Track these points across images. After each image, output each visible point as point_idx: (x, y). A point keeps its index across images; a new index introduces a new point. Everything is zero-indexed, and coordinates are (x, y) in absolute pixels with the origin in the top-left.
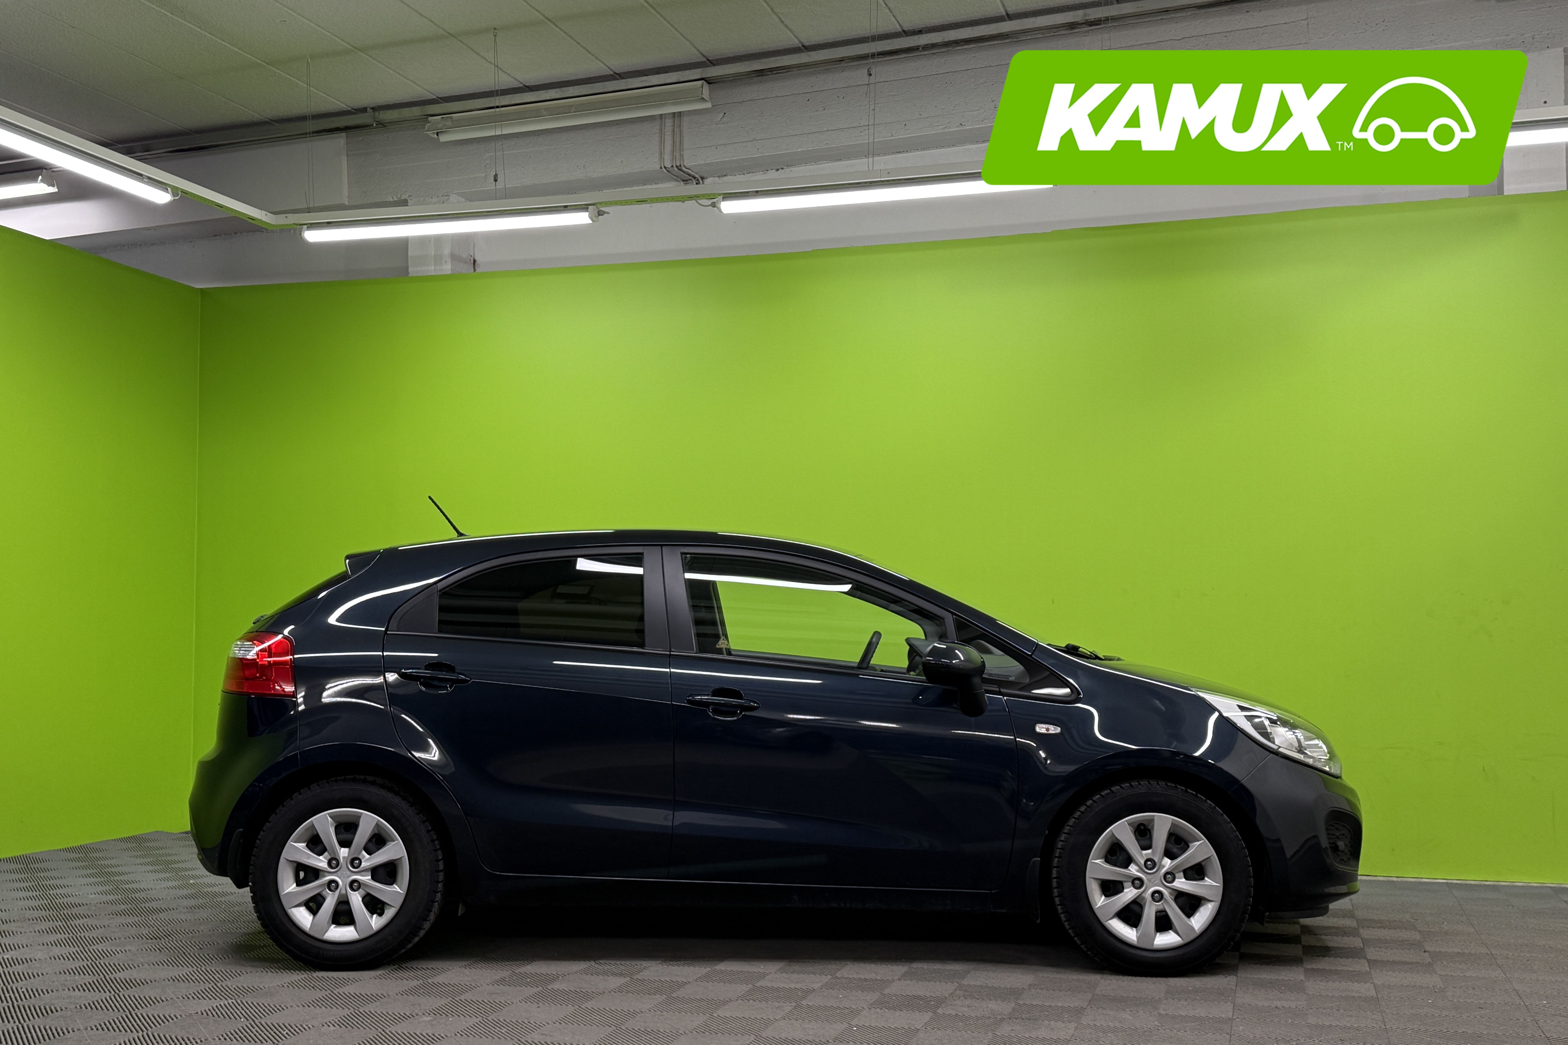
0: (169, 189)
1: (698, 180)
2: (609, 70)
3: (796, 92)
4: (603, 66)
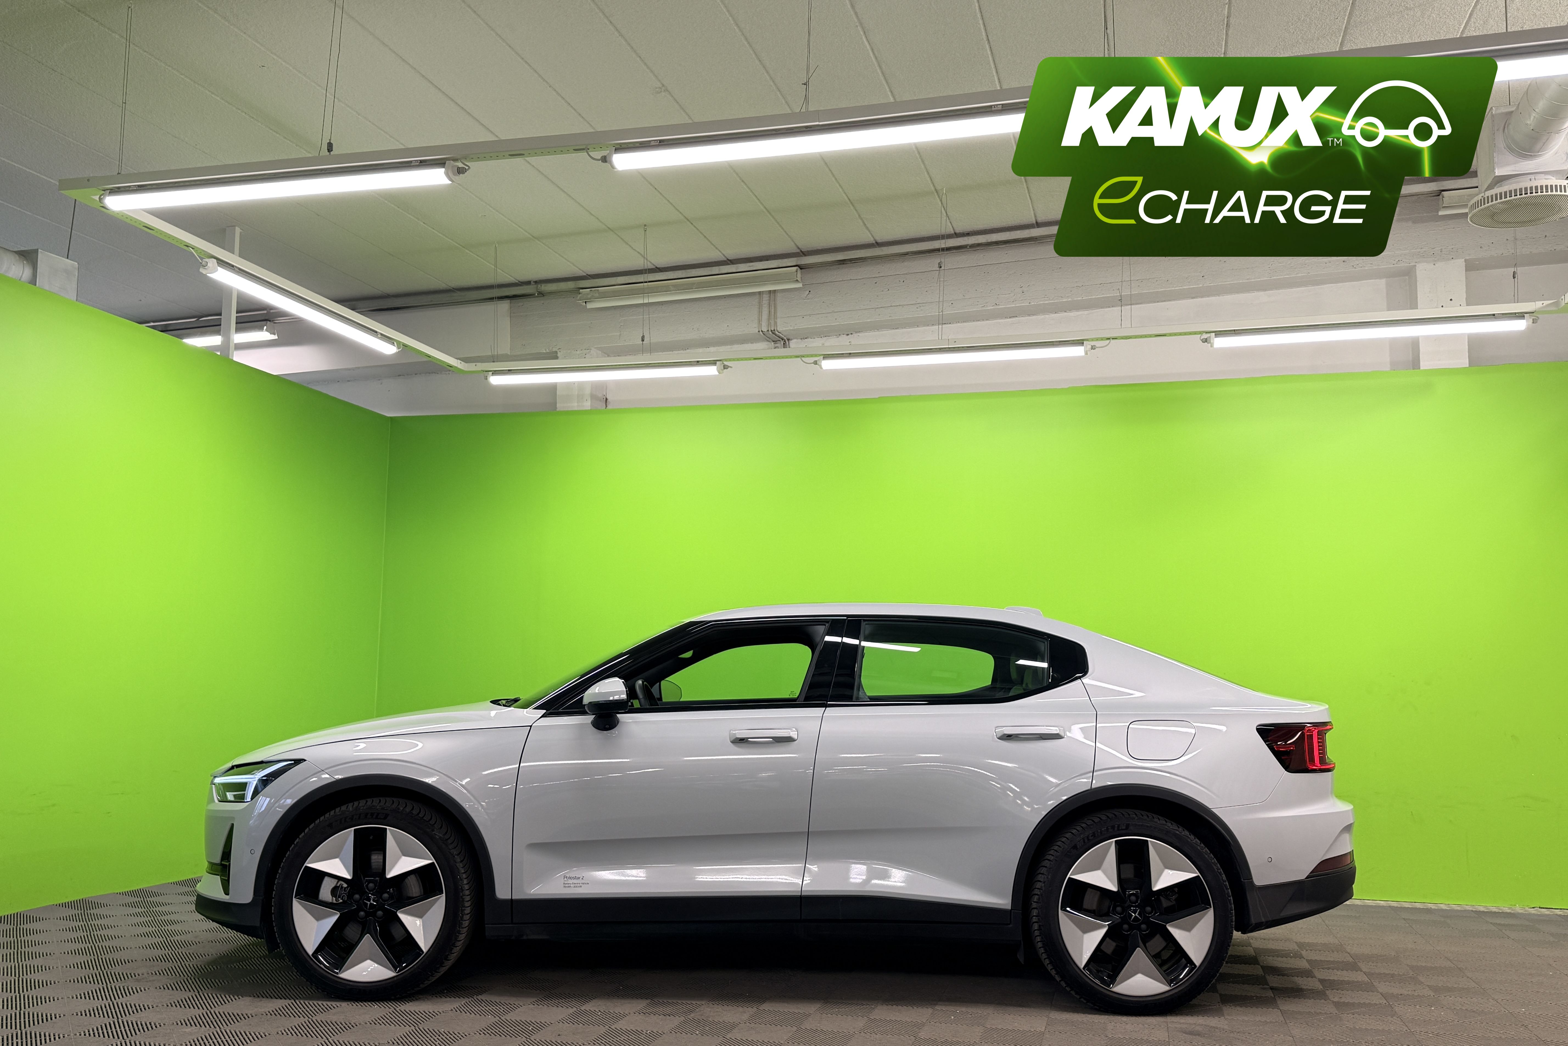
0: (395, 343)
1: (785, 341)
2: (724, 257)
3: (866, 277)
4: (720, 254)
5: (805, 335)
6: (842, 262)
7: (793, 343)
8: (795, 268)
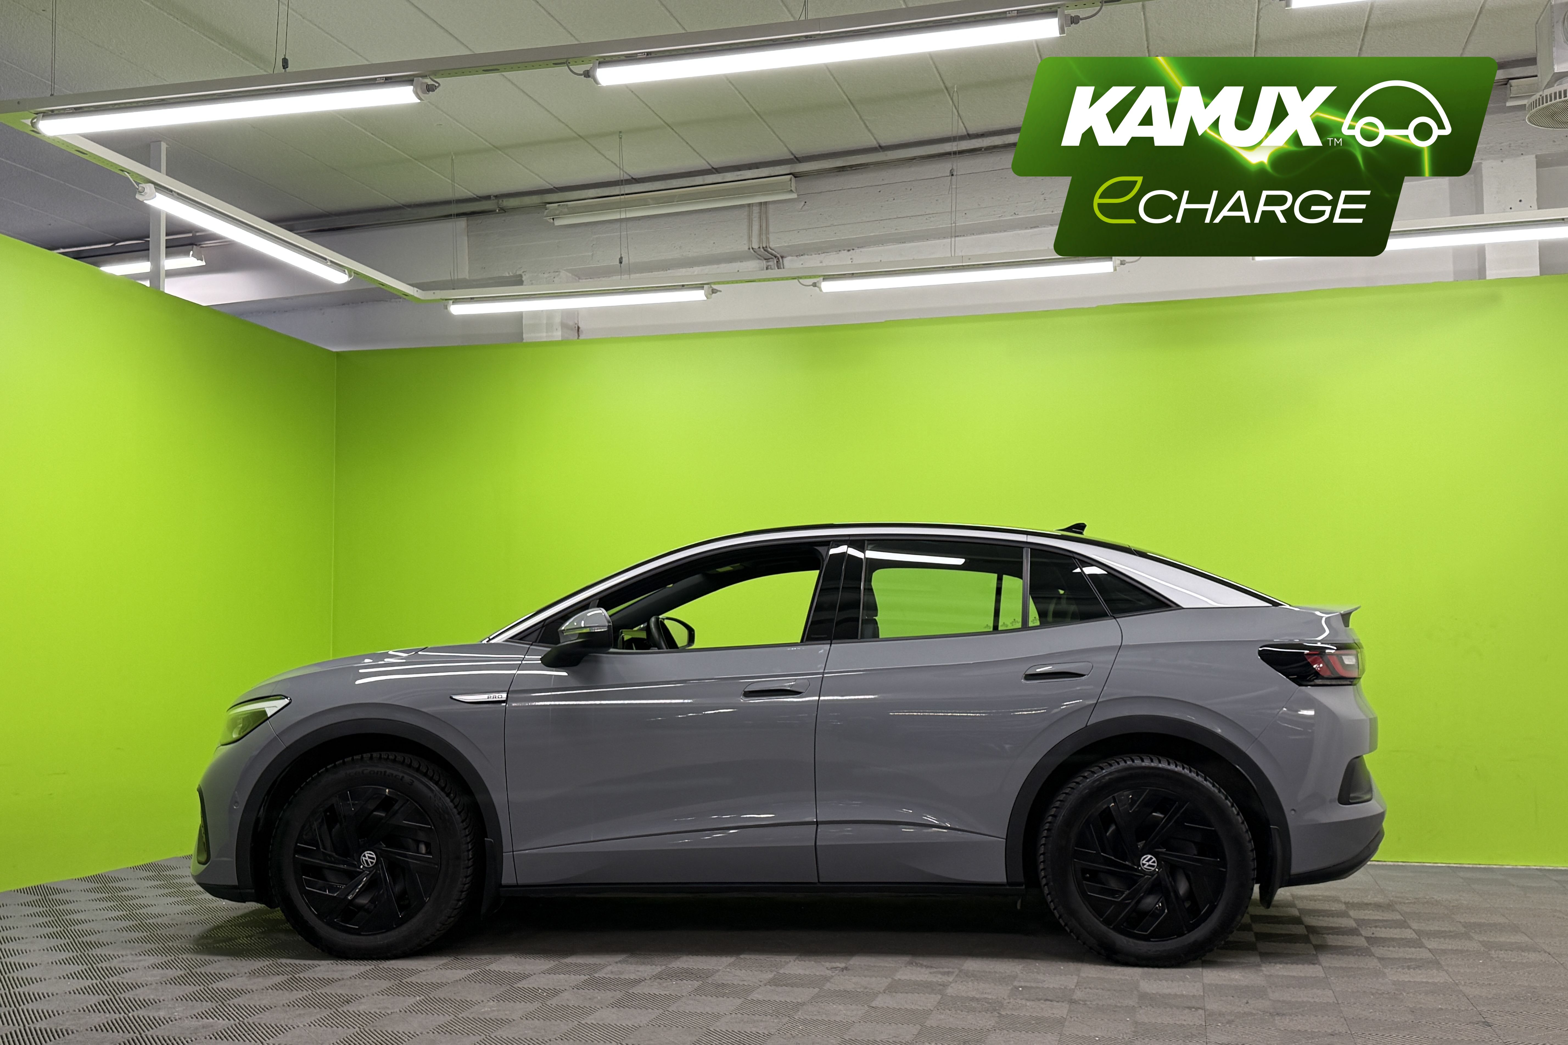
0: (347, 271)
1: (778, 259)
2: (709, 166)
3: (869, 185)
4: (704, 161)
5: (800, 252)
6: (842, 169)
7: (787, 261)
8: (789, 177)
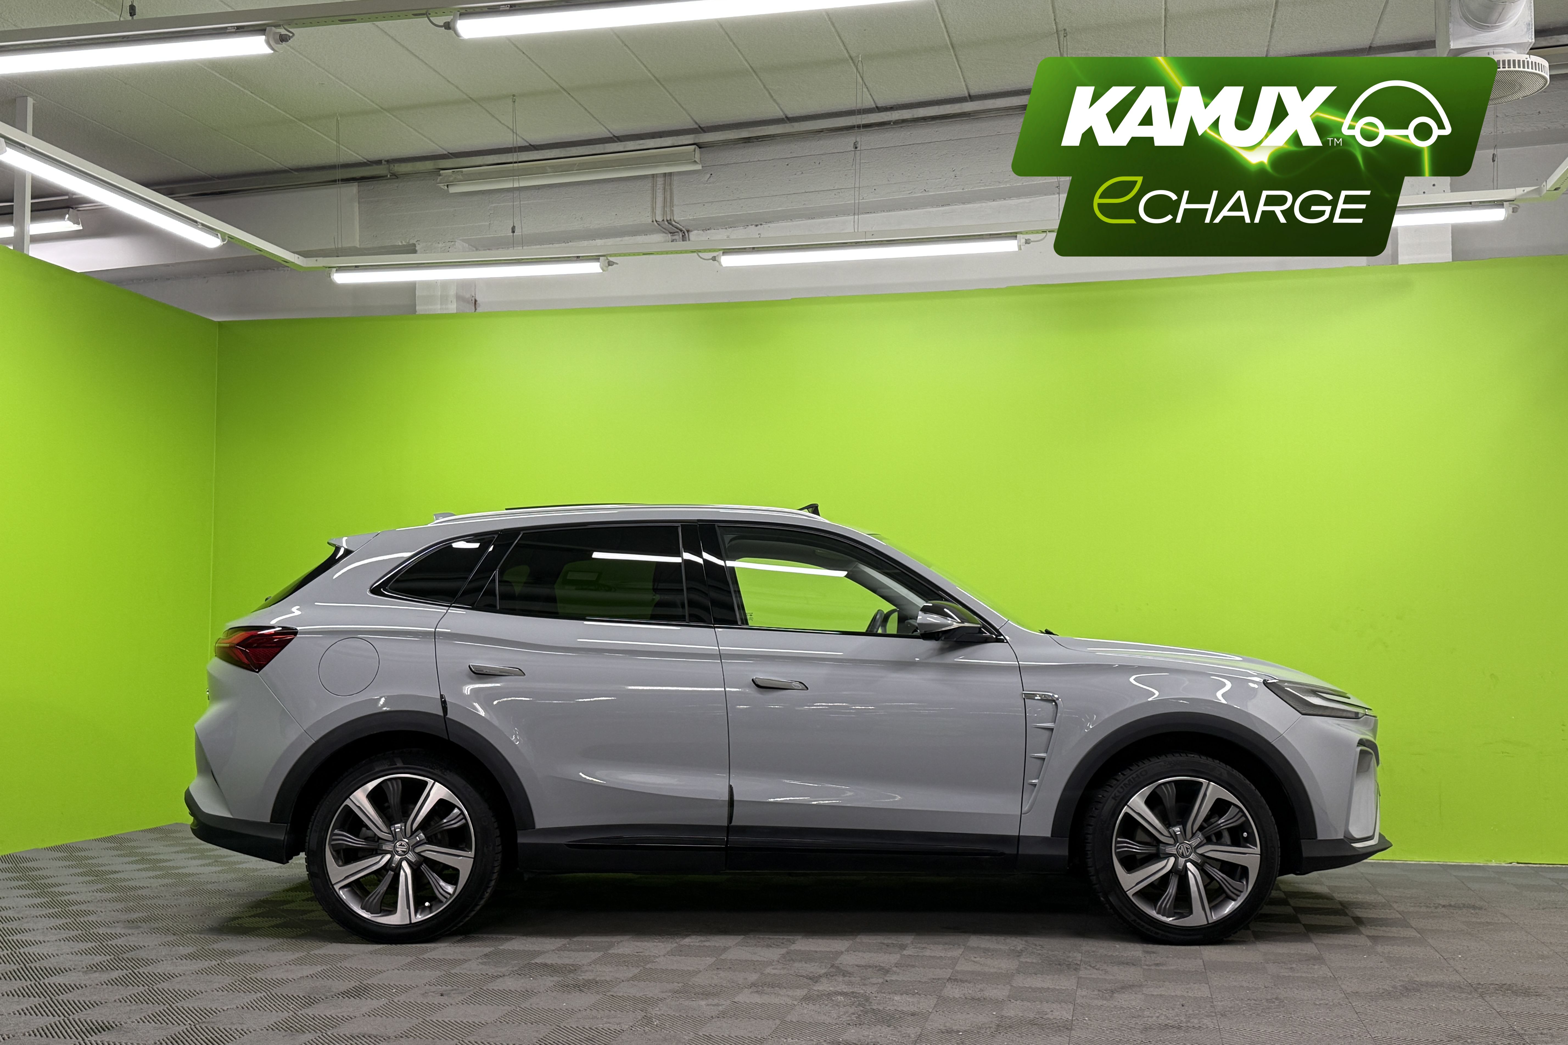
0: (219, 235)
1: (684, 233)
2: (609, 134)
3: (777, 157)
4: (605, 129)
5: (707, 226)
6: (747, 140)
7: (693, 235)
8: (693, 147)
